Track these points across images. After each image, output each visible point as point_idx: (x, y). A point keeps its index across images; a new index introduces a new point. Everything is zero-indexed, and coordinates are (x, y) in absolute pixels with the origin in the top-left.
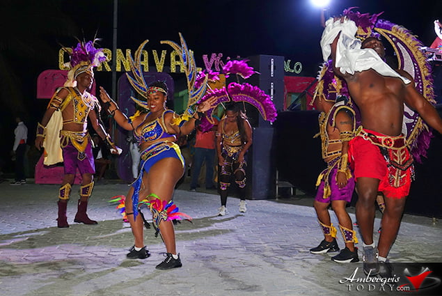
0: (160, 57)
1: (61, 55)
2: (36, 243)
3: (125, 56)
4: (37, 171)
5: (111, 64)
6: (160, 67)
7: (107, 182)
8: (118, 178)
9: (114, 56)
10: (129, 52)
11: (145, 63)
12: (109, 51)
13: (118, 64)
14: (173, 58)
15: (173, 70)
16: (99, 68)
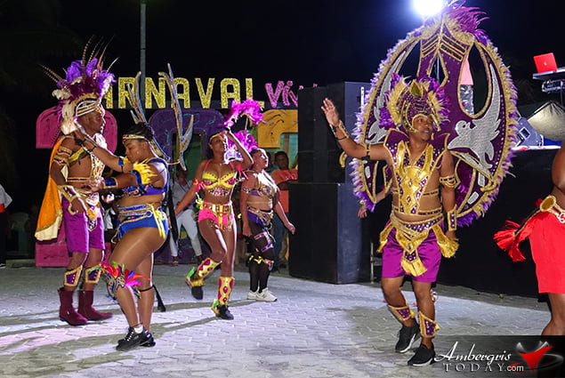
0: (205, 88)
3: (158, 88)
6: (206, 101)
9: (142, 87)
11: (186, 96)
13: (148, 98)
14: (224, 88)
15: (225, 105)
16: (122, 104)
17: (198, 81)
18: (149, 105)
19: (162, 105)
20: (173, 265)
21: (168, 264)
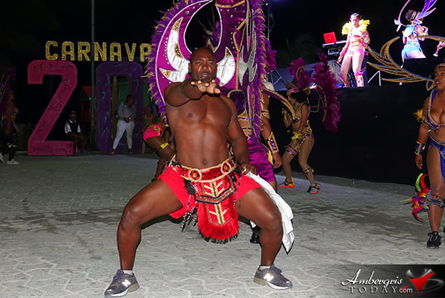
0: (131, 49)
1: (47, 47)
2: (29, 204)
3: (102, 48)
4: (29, 145)
5: (89, 54)
6: (131, 57)
7: (88, 153)
8: (98, 150)
9: (92, 48)
10: (104, 44)
11: (119, 54)
12: (89, 44)
13: (96, 54)
14: (142, 50)
15: (142, 59)
16: (80, 58)
17: (126, 45)
18: (96, 59)
19: (104, 58)
20: (111, 155)
21: (109, 154)
